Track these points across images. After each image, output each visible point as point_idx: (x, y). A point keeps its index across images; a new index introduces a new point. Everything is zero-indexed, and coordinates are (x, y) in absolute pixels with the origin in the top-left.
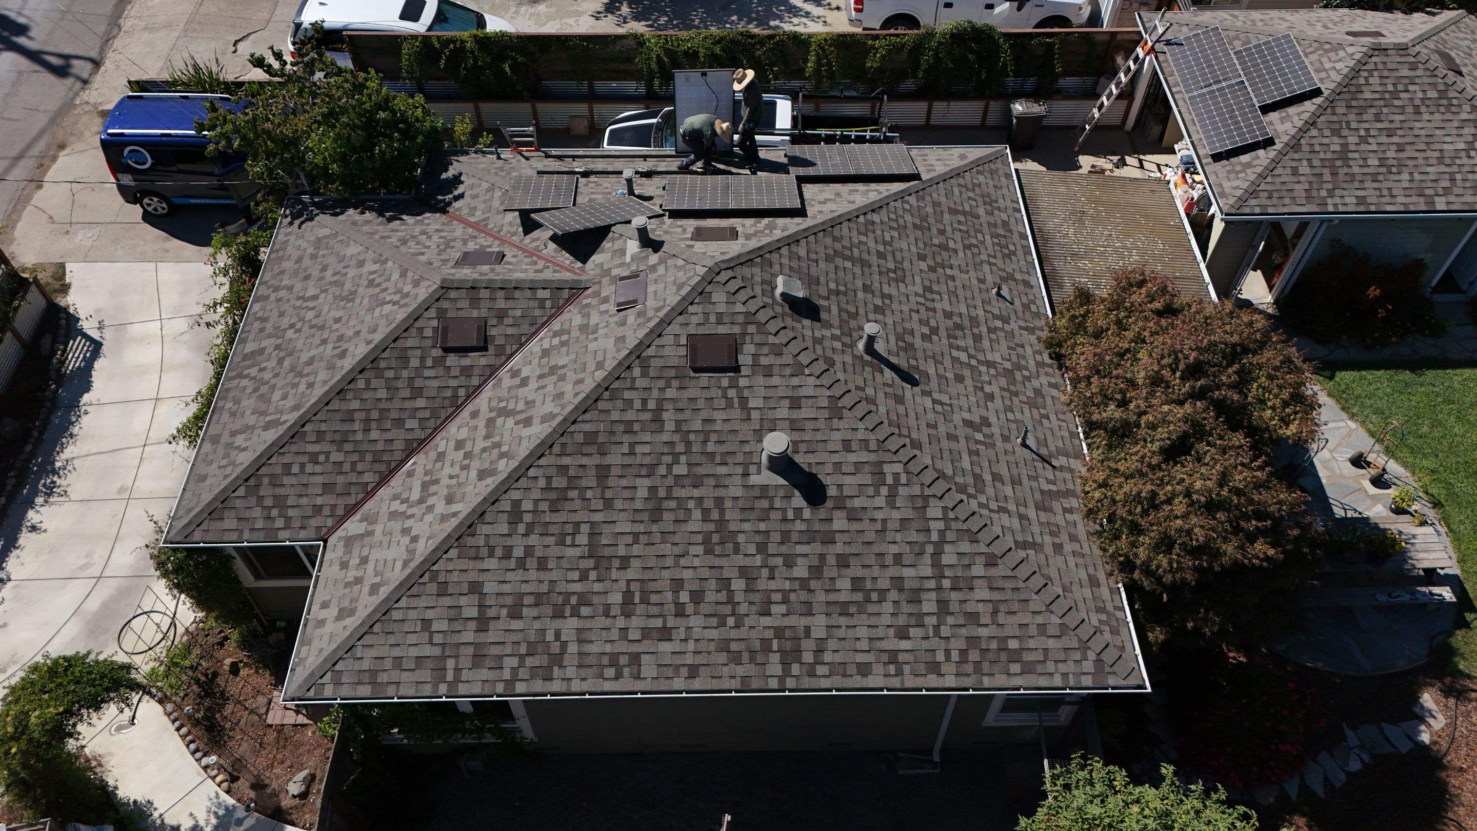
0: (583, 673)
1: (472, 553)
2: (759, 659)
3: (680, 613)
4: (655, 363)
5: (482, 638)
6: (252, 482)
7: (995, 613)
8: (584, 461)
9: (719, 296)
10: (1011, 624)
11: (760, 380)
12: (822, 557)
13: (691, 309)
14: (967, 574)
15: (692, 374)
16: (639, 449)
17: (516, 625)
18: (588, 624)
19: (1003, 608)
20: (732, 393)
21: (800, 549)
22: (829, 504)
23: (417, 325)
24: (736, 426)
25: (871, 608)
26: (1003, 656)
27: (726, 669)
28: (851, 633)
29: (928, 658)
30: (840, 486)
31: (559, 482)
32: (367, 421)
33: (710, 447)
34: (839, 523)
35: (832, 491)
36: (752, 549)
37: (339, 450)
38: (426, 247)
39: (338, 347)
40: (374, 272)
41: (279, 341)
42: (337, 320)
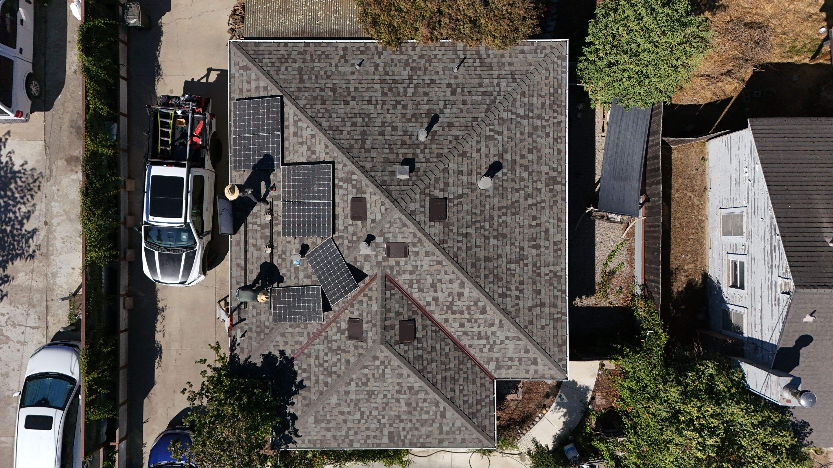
0: (559, 263)
1: (517, 312)
2: (556, 193)
3: (539, 225)
4: (442, 237)
5: (547, 305)
6: (471, 416)
7: (541, 96)
8: (483, 267)
9: (412, 206)
10: (545, 91)
11: (451, 188)
12: (521, 165)
13: (418, 220)
14: (527, 105)
15: (447, 220)
16: (478, 244)
17: (543, 292)
18: (543, 262)
19: (539, 93)
20: (456, 202)
21: (518, 175)
22: (501, 160)
23: (402, 354)
24: (469, 200)
25: (539, 147)
26: (556, 95)
27: (559, 207)
28: (547, 156)
29: (556, 125)
30: (495, 155)
31: (491, 278)
32: (446, 370)
33: (478, 212)
34: (508, 157)
35: (496, 159)
36: (517, 195)
37: (458, 380)
38: (339, 360)
39: (405, 391)
40: (357, 384)
41: (387, 425)
42: (385, 396)
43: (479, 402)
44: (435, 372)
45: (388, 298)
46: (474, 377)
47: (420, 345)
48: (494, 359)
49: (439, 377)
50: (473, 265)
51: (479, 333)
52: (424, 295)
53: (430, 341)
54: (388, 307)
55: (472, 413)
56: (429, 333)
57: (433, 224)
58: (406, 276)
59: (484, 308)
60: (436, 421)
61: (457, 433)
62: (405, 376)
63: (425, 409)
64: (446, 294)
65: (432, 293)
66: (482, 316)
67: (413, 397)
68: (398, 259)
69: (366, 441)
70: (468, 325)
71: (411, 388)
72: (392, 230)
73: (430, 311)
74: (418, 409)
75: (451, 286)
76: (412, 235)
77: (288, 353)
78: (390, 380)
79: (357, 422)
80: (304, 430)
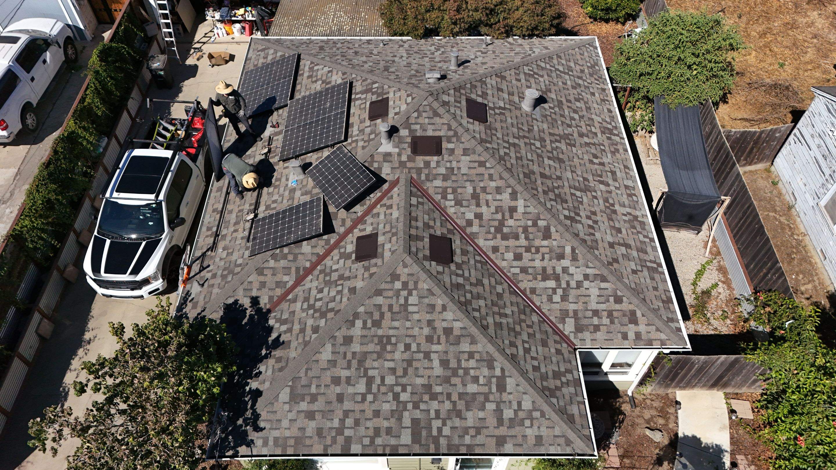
0: (638, 209)
1: (595, 243)
2: (614, 142)
3: (602, 164)
4: (483, 137)
5: (634, 248)
6: (547, 393)
7: (579, 64)
8: (539, 182)
10: (582, 62)
11: (490, 98)
12: (569, 107)
13: (452, 111)
14: (565, 66)
15: (488, 123)
16: (529, 158)
17: (624, 231)
18: (616, 201)
19: (576, 62)
20: (497, 111)
21: (567, 114)
22: (546, 97)
23: (435, 275)
24: (513, 115)
25: (586, 100)
26: (594, 69)
28: (597, 109)
29: (600, 90)
31: (552, 196)
32: (500, 315)
33: (525, 129)
34: (552, 96)
36: (570, 129)
37: (520, 334)
38: (339, 292)
39: (439, 337)
40: (365, 323)
41: (410, 406)
42: (407, 347)
43: (557, 375)
44: (483, 311)
45: (414, 205)
46: (544, 337)
47: (460, 272)
48: (571, 314)
49: (490, 320)
50: (526, 175)
51: (544, 269)
52: (463, 210)
53: (473, 271)
54: (413, 214)
55: (549, 389)
56: (472, 262)
57: (471, 121)
58: (438, 183)
59: (547, 229)
60: (491, 397)
61: (527, 423)
62: (439, 308)
63: (472, 372)
64: (493, 209)
65: (473, 207)
66: (545, 243)
67: (452, 348)
68: (428, 158)
69: (372, 442)
70: (527, 256)
71: (448, 331)
72: (420, 120)
73: (472, 233)
74: (461, 372)
75: (498, 197)
76: (446, 127)
77: (264, 302)
78: (416, 317)
79: (359, 398)
80: (271, 417)
